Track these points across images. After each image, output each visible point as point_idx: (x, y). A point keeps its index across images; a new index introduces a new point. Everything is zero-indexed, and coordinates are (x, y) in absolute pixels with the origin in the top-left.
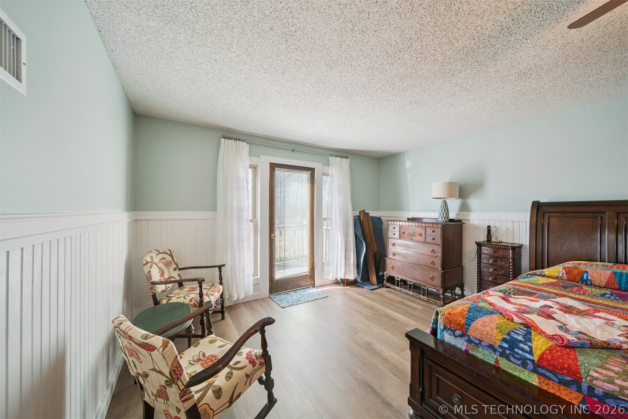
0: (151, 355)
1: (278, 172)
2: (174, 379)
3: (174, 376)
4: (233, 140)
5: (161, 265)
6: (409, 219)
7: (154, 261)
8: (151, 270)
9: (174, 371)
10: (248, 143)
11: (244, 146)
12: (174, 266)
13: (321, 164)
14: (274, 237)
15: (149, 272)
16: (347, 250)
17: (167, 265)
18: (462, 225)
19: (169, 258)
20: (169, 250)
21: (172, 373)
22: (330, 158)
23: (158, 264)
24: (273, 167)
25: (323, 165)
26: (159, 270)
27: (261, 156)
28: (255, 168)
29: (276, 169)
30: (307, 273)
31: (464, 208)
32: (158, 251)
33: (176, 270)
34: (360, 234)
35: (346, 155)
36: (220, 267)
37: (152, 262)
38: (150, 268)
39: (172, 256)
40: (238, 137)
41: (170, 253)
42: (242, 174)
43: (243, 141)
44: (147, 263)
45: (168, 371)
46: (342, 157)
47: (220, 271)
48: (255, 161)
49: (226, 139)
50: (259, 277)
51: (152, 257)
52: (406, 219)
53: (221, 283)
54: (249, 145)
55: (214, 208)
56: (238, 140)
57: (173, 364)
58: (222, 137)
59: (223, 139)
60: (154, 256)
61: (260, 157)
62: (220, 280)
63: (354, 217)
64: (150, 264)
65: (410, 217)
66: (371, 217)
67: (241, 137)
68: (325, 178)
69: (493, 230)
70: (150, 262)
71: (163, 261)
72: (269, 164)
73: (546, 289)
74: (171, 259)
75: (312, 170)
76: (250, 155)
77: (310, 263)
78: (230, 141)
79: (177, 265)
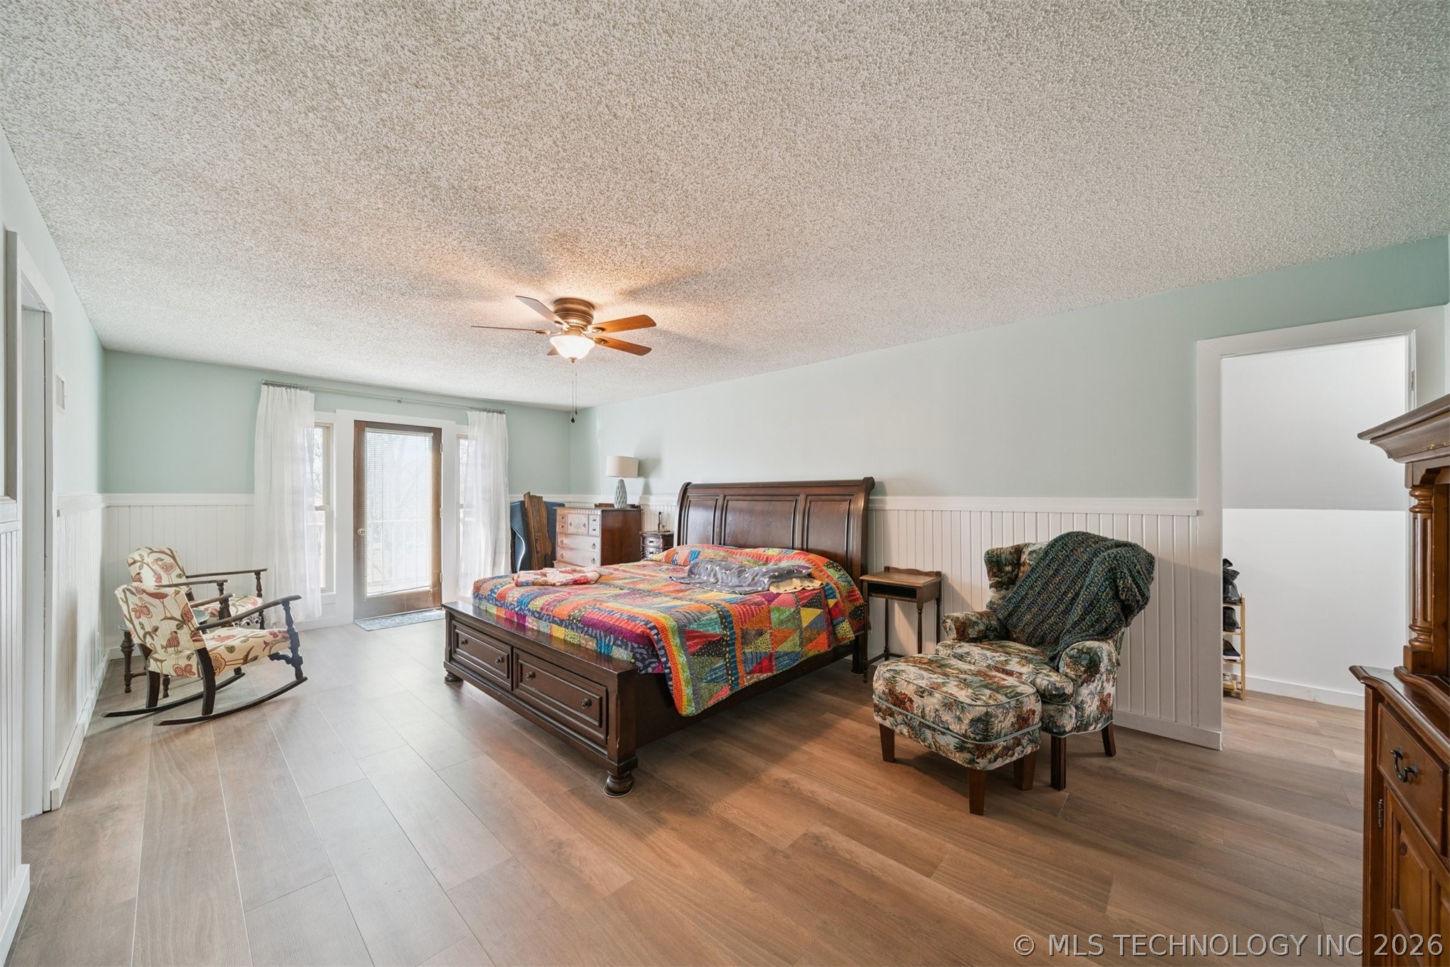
0: (163, 603)
1: (371, 436)
2: (185, 620)
3: (185, 618)
4: (284, 389)
5: (156, 567)
6: (596, 506)
7: (145, 561)
8: (141, 571)
9: (185, 614)
10: (312, 391)
11: (308, 397)
12: (178, 571)
13: (454, 422)
14: (363, 532)
15: (139, 574)
16: (497, 552)
17: (167, 568)
18: (640, 511)
19: (169, 560)
20: (169, 549)
21: (184, 616)
22: (468, 412)
23: (151, 566)
24: (361, 427)
25: (457, 423)
26: (153, 574)
27: (337, 410)
28: (328, 428)
29: (367, 429)
30: (428, 588)
31: (647, 490)
32: (151, 549)
33: (181, 577)
34: (518, 527)
35: (501, 408)
36: (258, 573)
37: (142, 561)
38: (140, 569)
39: (174, 558)
40: (292, 382)
41: (170, 553)
42: (300, 439)
43: (302, 388)
44: (135, 562)
45: (179, 614)
46: (493, 411)
47: (258, 579)
48: (327, 417)
49: (270, 387)
50: (334, 593)
51: (141, 555)
52: (594, 506)
53: (260, 595)
54: (314, 395)
55: (250, 489)
56: (294, 387)
57: (184, 608)
58: (264, 384)
59: (266, 386)
60: (145, 555)
61: (335, 412)
62: (257, 590)
63: (511, 503)
64: (139, 564)
65: (597, 503)
66: (545, 502)
67: (299, 383)
68: (462, 441)
69: (664, 516)
70: (140, 561)
71: (160, 563)
72: (353, 422)
73: (632, 570)
74: (172, 561)
75: (436, 433)
76: (317, 408)
77: (433, 573)
78: (278, 389)
79: (183, 571)
